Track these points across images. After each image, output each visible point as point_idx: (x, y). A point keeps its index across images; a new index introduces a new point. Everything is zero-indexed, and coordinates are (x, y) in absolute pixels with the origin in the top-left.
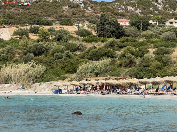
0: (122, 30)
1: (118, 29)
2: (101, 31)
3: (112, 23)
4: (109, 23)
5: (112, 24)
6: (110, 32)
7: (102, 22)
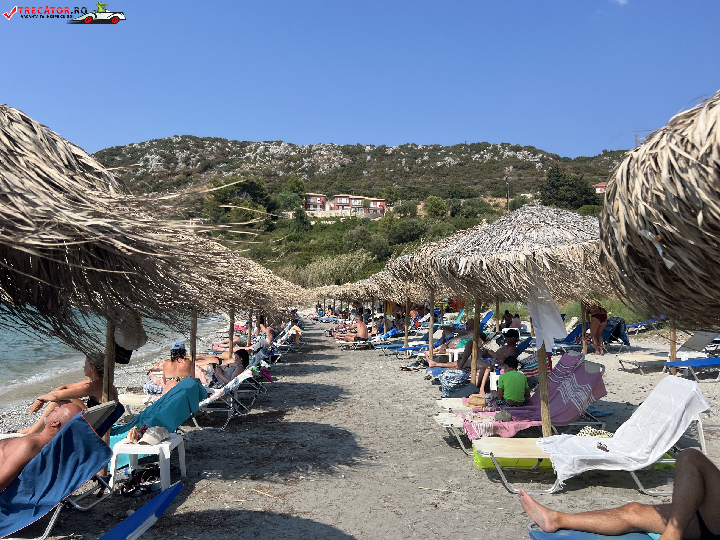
0: (592, 195)
1: (584, 194)
2: (550, 198)
3: (571, 183)
4: (566, 182)
5: (570, 185)
6: (567, 200)
7: (550, 182)
